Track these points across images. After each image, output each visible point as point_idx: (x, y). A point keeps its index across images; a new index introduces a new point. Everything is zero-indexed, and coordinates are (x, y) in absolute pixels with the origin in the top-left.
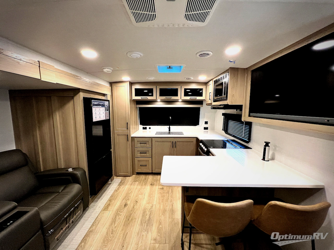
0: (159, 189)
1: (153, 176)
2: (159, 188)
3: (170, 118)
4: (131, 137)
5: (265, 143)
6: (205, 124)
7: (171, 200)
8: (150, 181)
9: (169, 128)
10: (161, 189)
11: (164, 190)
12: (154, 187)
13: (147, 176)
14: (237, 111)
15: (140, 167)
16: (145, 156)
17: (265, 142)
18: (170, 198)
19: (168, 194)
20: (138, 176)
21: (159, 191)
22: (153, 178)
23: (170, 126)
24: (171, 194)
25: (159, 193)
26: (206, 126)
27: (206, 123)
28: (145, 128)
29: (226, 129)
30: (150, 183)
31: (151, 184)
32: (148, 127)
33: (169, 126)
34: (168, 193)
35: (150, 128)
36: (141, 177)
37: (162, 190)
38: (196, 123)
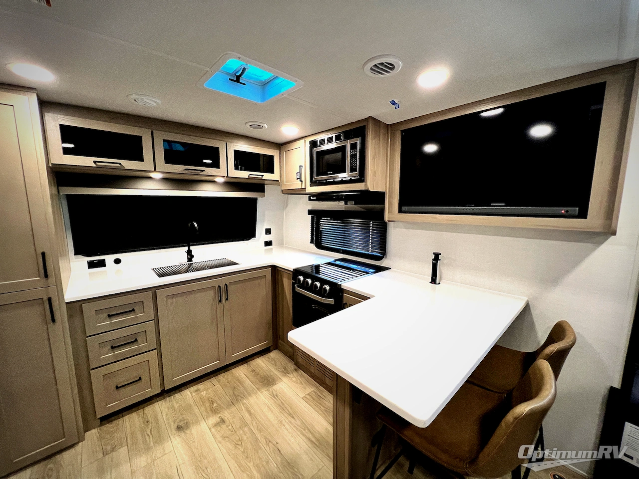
0: (213, 430)
1: (168, 399)
2: (210, 426)
3: (195, 224)
4: (65, 306)
5: (434, 255)
6: (266, 234)
7: (266, 438)
8: (168, 420)
9: (189, 252)
10: (217, 425)
11: (227, 423)
12: (194, 430)
13: (149, 410)
14: (346, 203)
15: (116, 392)
16: (134, 350)
17: (434, 253)
18: (258, 435)
19: (246, 429)
20: (108, 427)
21: (218, 436)
22: (173, 407)
23: (192, 248)
24: (254, 424)
25: (220, 439)
26: (268, 238)
27: (268, 231)
28: (102, 264)
29: (317, 239)
30: (174, 426)
31: (179, 428)
32: (109, 259)
33: (186, 248)
34: (246, 425)
35: (117, 261)
36: (128, 424)
37: (224, 426)
38: (248, 233)
